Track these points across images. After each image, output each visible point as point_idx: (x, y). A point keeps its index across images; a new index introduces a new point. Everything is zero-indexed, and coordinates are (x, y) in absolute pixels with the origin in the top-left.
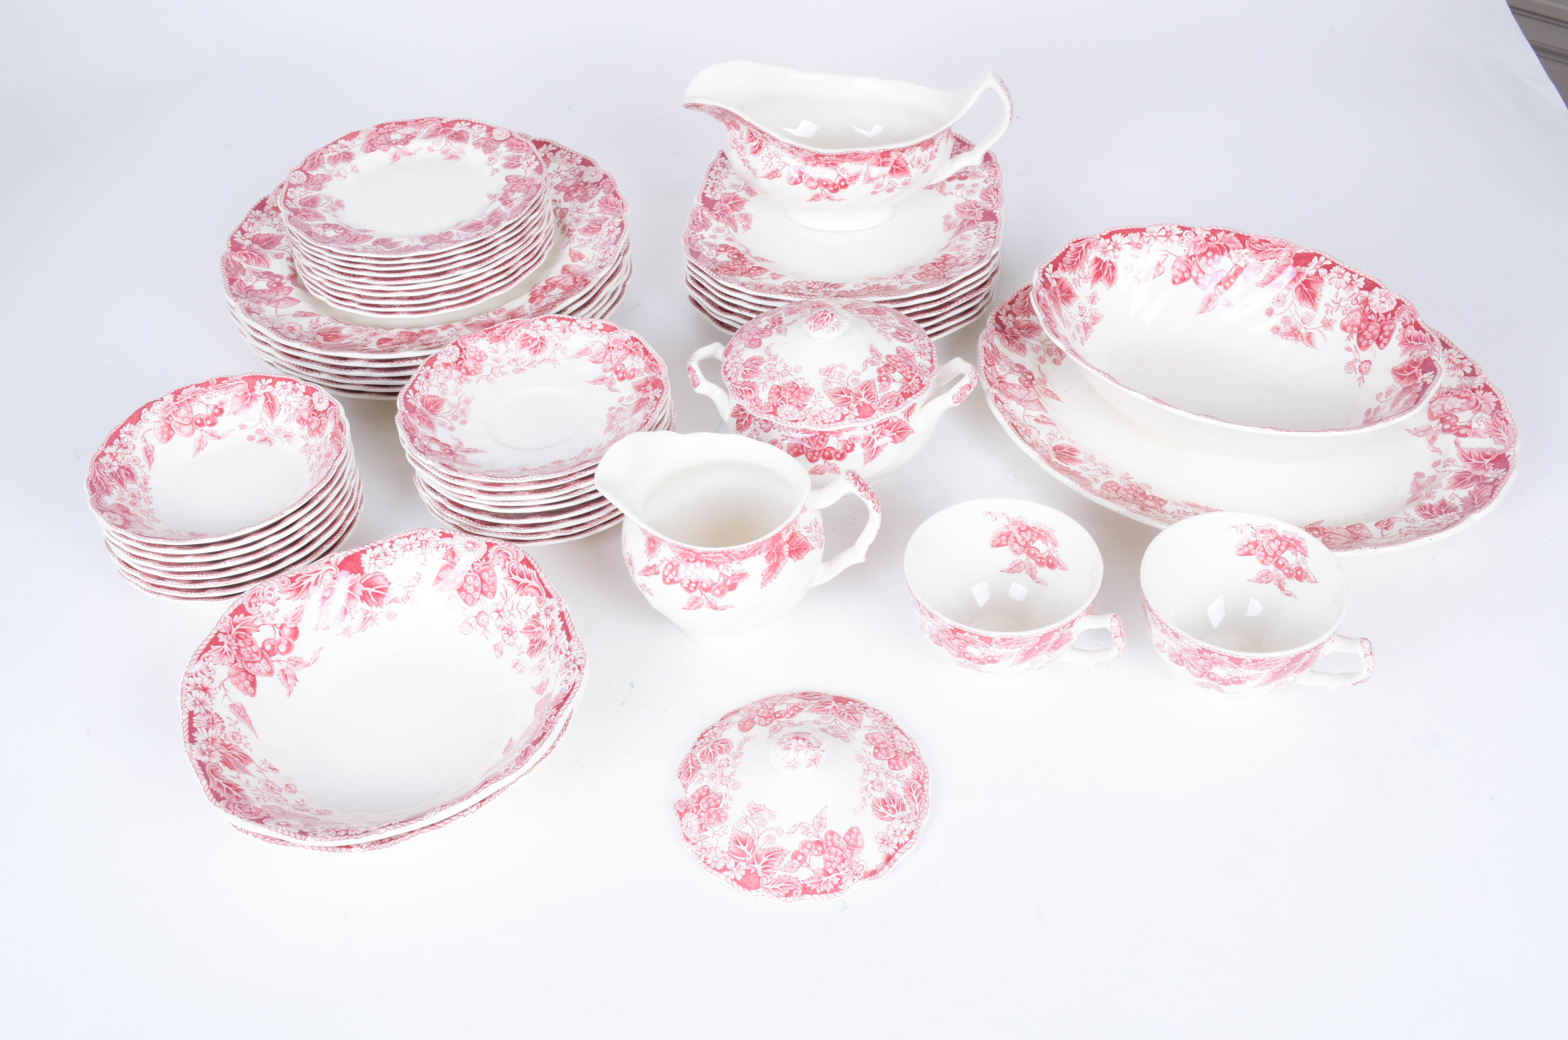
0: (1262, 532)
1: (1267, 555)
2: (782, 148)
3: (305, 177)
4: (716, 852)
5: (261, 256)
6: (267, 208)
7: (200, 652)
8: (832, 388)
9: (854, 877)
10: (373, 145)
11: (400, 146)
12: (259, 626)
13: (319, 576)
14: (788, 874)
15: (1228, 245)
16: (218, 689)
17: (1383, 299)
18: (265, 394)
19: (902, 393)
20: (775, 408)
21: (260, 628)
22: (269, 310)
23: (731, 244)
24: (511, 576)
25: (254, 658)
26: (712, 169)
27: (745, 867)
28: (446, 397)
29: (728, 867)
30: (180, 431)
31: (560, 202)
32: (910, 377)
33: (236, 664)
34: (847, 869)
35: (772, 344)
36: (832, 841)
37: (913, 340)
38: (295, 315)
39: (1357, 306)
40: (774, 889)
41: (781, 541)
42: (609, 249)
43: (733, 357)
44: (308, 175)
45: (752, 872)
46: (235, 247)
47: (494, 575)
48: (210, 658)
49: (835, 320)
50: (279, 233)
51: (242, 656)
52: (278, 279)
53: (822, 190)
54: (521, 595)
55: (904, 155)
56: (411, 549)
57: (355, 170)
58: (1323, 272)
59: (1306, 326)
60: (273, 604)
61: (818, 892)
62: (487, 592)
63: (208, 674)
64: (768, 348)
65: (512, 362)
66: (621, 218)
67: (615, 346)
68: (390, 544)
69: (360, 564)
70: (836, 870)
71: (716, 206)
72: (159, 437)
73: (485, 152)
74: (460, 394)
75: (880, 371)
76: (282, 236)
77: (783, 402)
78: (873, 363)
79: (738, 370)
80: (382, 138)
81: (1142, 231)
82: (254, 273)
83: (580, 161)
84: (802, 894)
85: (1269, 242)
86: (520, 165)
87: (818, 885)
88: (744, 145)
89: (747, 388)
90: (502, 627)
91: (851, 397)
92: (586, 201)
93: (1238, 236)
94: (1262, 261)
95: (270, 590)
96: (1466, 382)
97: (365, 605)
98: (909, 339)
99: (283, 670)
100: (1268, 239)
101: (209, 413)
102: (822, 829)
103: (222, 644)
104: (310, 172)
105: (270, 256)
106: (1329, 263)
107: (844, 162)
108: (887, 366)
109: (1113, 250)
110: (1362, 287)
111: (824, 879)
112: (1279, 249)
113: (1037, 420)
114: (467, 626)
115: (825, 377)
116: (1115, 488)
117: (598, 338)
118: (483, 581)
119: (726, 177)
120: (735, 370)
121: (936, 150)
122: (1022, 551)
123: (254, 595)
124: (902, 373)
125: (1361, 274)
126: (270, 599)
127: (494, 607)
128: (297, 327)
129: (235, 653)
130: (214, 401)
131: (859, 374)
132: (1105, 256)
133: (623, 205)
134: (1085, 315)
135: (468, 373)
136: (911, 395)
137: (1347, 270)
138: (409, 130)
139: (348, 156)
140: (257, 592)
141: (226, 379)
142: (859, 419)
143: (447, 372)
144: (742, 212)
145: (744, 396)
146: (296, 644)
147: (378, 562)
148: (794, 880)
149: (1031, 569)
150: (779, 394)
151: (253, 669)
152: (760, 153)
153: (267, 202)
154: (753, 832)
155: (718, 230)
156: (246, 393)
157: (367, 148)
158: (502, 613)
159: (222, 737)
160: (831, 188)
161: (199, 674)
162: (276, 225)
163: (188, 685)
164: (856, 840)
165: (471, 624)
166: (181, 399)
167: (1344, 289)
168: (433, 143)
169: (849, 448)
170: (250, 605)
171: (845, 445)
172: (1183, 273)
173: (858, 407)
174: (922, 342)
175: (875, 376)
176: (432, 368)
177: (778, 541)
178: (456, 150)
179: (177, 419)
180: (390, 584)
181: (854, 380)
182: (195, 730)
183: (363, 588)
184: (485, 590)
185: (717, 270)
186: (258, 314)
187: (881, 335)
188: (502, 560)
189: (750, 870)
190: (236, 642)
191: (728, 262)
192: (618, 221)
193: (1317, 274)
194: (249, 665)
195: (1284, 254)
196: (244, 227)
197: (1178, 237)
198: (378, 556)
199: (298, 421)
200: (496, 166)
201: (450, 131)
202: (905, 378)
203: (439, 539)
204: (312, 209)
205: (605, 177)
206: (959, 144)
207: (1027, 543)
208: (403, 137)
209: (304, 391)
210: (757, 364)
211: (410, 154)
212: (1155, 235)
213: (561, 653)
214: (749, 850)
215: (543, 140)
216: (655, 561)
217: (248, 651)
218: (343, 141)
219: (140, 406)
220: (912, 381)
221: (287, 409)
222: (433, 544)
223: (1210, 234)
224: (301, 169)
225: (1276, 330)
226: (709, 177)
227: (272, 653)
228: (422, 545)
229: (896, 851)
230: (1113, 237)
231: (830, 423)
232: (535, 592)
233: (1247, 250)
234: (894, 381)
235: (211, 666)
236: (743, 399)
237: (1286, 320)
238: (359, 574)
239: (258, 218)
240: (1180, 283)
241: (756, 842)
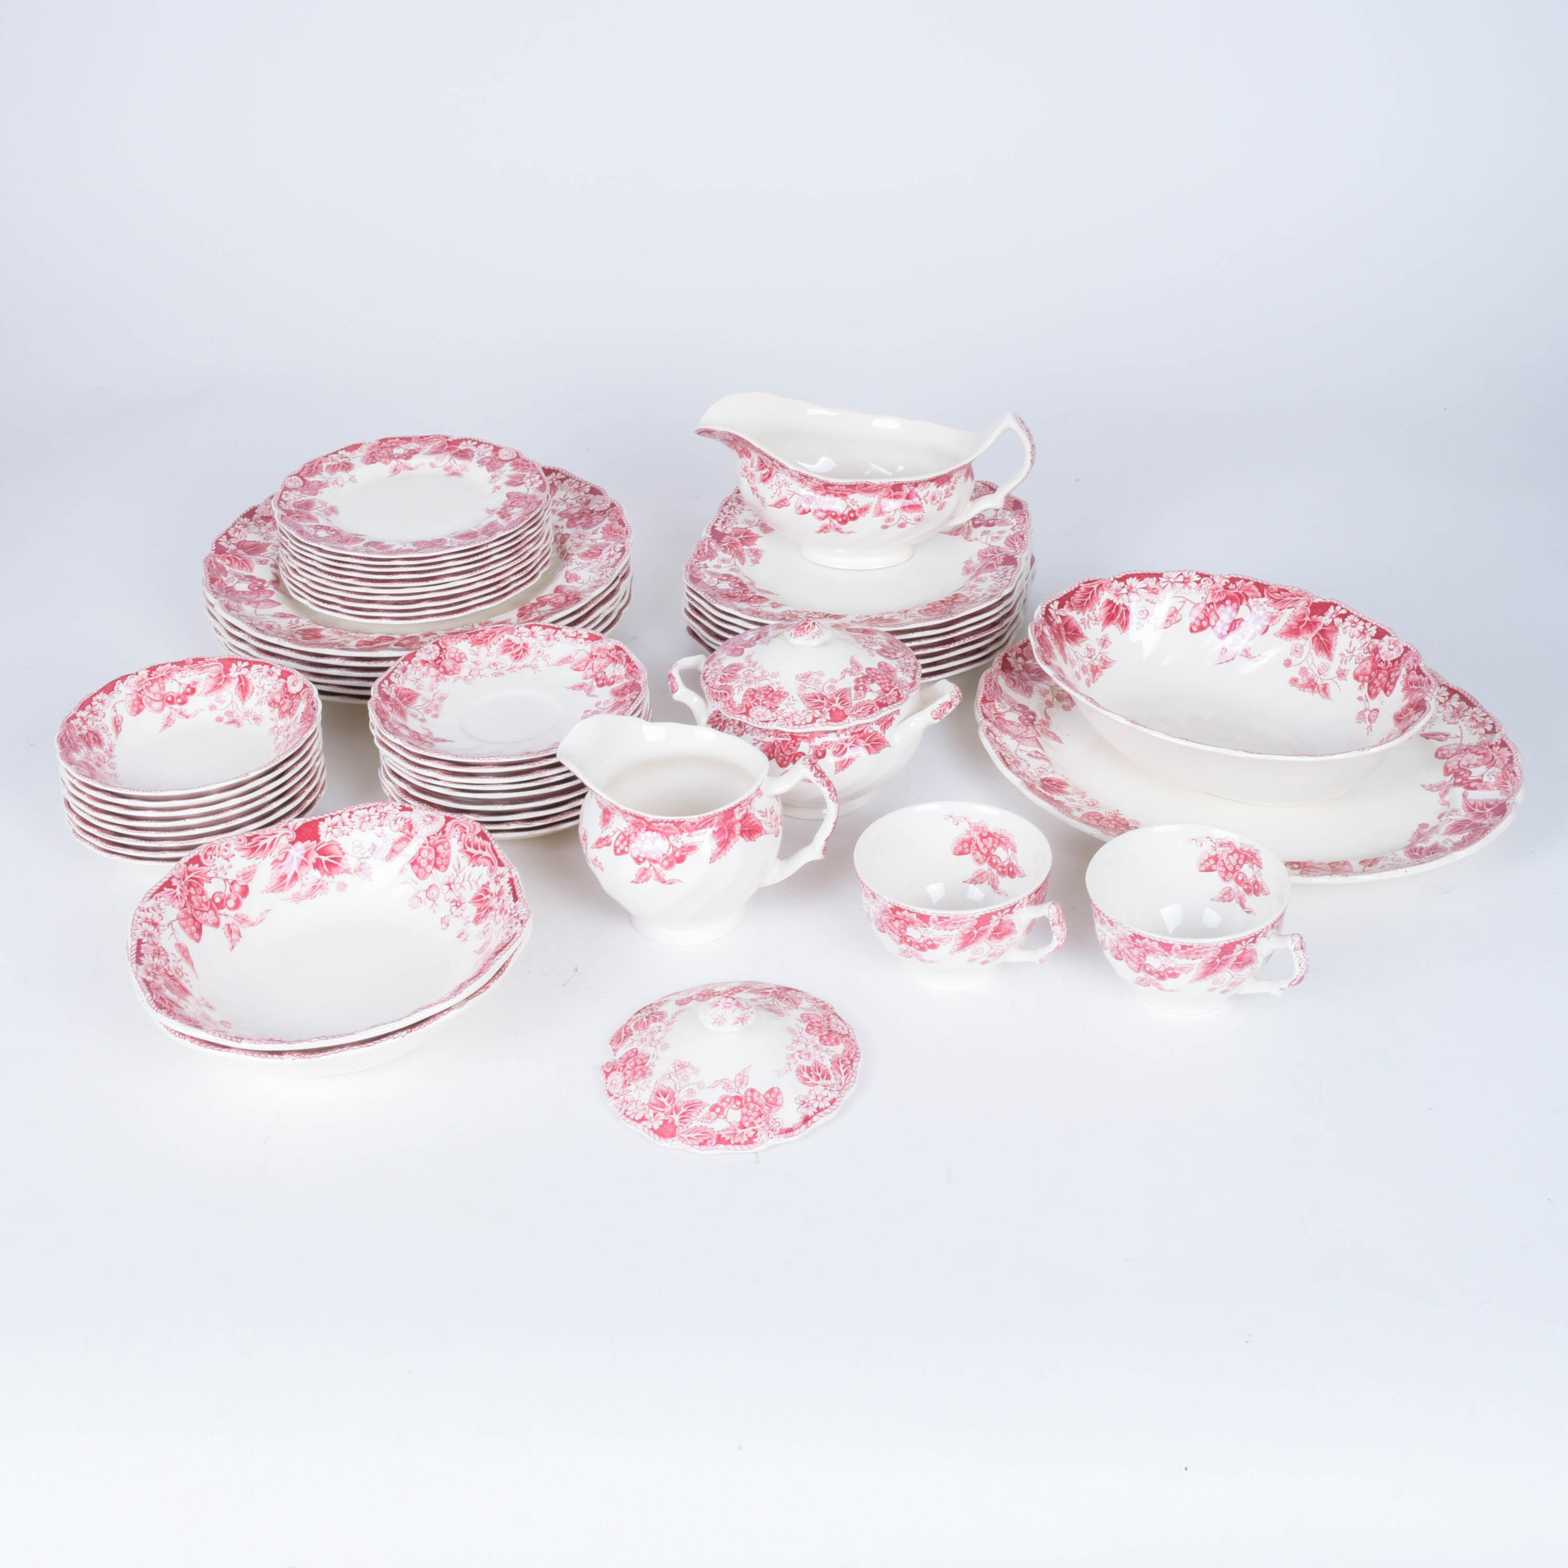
0: (1221, 845)
1: (1227, 871)
2: (792, 476)
3: (302, 483)
4: (636, 1105)
5: (244, 560)
6: (255, 516)
7: (154, 891)
8: (807, 693)
9: (770, 1132)
10: (374, 457)
11: (402, 460)
12: (211, 878)
13: (275, 839)
14: (704, 1125)
15: (1247, 594)
16: (166, 927)
17: (1392, 647)
18: (239, 676)
19: (878, 703)
20: (748, 709)
21: (212, 880)
22: (248, 610)
23: (735, 574)
24: (465, 848)
25: (203, 907)
26: (726, 504)
27: (664, 1117)
28: (421, 692)
29: (647, 1117)
30: (150, 707)
31: (562, 527)
32: (888, 689)
33: (186, 909)
34: (763, 1124)
35: (754, 653)
36: (752, 1097)
37: (897, 658)
38: (275, 616)
39: (1368, 655)
40: (689, 1138)
41: (733, 819)
42: (606, 572)
43: (714, 664)
44: (304, 481)
45: (669, 1122)
46: (219, 550)
47: (449, 847)
48: (162, 899)
49: (816, 628)
50: (265, 541)
51: (192, 902)
52: (260, 583)
53: (831, 521)
54: (473, 866)
55: (916, 489)
56: (369, 820)
57: (352, 480)
58: (1338, 621)
59: (1322, 677)
60: (227, 859)
61: (732, 1142)
62: (440, 865)
63: (159, 912)
64: (750, 656)
65: (492, 666)
66: (624, 543)
67: (599, 655)
68: (349, 814)
69: (318, 831)
70: (752, 1124)
71: (725, 538)
72: (129, 709)
73: (489, 470)
74: (435, 691)
75: (857, 681)
76: (268, 544)
77: (756, 704)
78: (852, 673)
79: (716, 675)
80: (384, 451)
81: (1158, 576)
82: (236, 575)
83: (588, 490)
84: (716, 1144)
85: (1287, 591)
86: (523, 483)
87: (732, 1136)
88: (754, 473)
89: (723, 691)
90: (451, 900)
91: (825, 702)
92: (589, 528)
93: (1257, 584)
94: (1280, 610)
95: (226, 845)
96: (1486, 739)
97: (316, 874)
98: (893, 656)
99: (229, 925)
100: (1287, 589)
101: (181, 691)
102: (744, 1086)
103: (175, 887)
104: (306, 478)
105: (254, 562)
106: (1344, 612)
107: (854, 493)
108: (865, 677)
109: (1127, 594)
110: (1373, 635)
111: (740, 1131)
112: (1297, 598)
113: (1030, 755)
114: (416, 900)
115: (801, 682)
116: (1098, 818)
117: (582, 646)
118: (437, 854)
119: (740, 513)
120: (713, 675)
121: (953, 488)
122: (985, 860)
123: (211, 848)
124: (880, 684)
125: (1374, 623)
126: (225, 854)
127: (446, 880)
128: (275, 626)
129: (186, 898)
130: (188, 680)
131: (836, 682)
132: (1118, 599)
133: (627, 532)
134: (1094, 657)
135: (446, 672)
136: (886, 705)
137: (1360, 619)
138: (413, 446)
139: (347, 466)
140: (213, 846)
141: (203, 659)
142: (830, 723)
143: (424, 669)
144: (752, 547)
145: (719, 699)
146: (245, 902)
147: (335, 831)
148: (709, 1130)
149: (993, 880)
150: (753, 697)
151: (201, 918)
152: (769, 481)
153: (256, 511)
154: (675, 1086)
155: (724, 561)
156: (220, 675)
157: (367, 460)
158: (452, 886)
159: (166, 967)
160: (840, 520)
161: (151, 910)
162: (263, 534)
163: (139, 917)
164: (776, 1099)
165: (420, 898)
166: (156, 675)
167: (1358, 638)
168: (437, 459)
169: (820, 754)
170: (206, 857)
171: (817, 751)
172: (1201, 621)
173: (831, 711)
174: (907, 661)
175: (852, 685)
176: (410, 663)
177: (731, 819)
178: (459, 468)
179: (149, 695)
180: (344, 854)
181: (830, 687)
182: (142, 955)
183: (317, 855)
184: (438, 863)
185: (715, 595)
186: (237, 612)
187: (865, 650)
188: (459, 832)
189: (667, 1121)
190: (189, 888)
191: (728, 590)
192: (620, 546)
193: (1333, 623)
194: (198, 912)
195: (1302, 603)
196: (230, 532)
197: (1196, 584)
198: (336, 825)
199: (270, 704)
200: (497, 484)
201: (454, 448)
202: (883, 689)
203: (398, 812)
204: (306, 511)
205: (613, 505)
207: (989, 851)
208: (406, 452)
209: (279, 674)
210: (736, 670)
211: (411, 469)
212: (1172, 580)
213: (506, 913)
214: (669, 1101)
215: (552, 468)
216: (608, 832)
217: (198, 900)
218: (344, 452)
219: (115, 678)
220: (890, 693)
221: (260, 692)
222: (392, 816)
223: (1228, 581)
224: (298, 475)
225: (1294, 681)
226: (722, 511)
227: (221, 905)
228: (381, 817)
229: (815, 1114)
230: (1127, 580)
231: (800, 724)
232: (487, 862)
233: (1265, 599)
234: (871, 690)
235: (162, 905)
236: (717, 701)
237: (1304, 671)
238: (315, 842)
239: (246, 526)
240: (1198, 631)
241: (676, 1095)
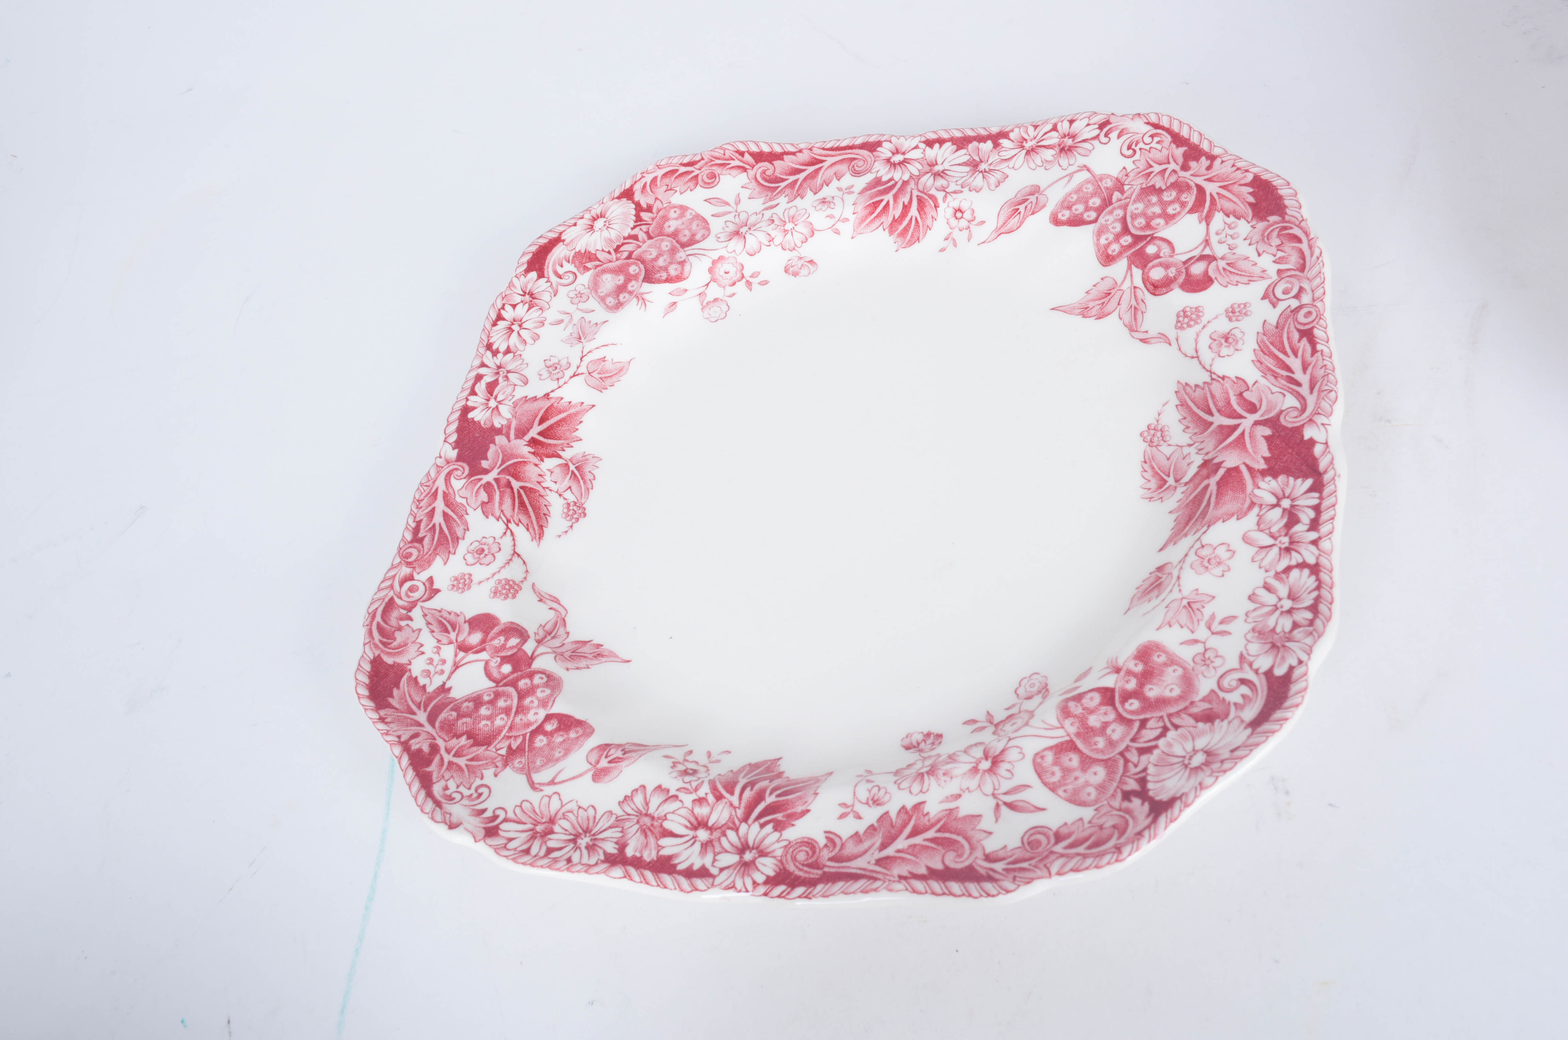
23: (506, 612)
26: (500, 318)
71: (492, 451)
144: (567, 454)
155: (480, 552)
206: (1179, 152)
226: (487, 349)
